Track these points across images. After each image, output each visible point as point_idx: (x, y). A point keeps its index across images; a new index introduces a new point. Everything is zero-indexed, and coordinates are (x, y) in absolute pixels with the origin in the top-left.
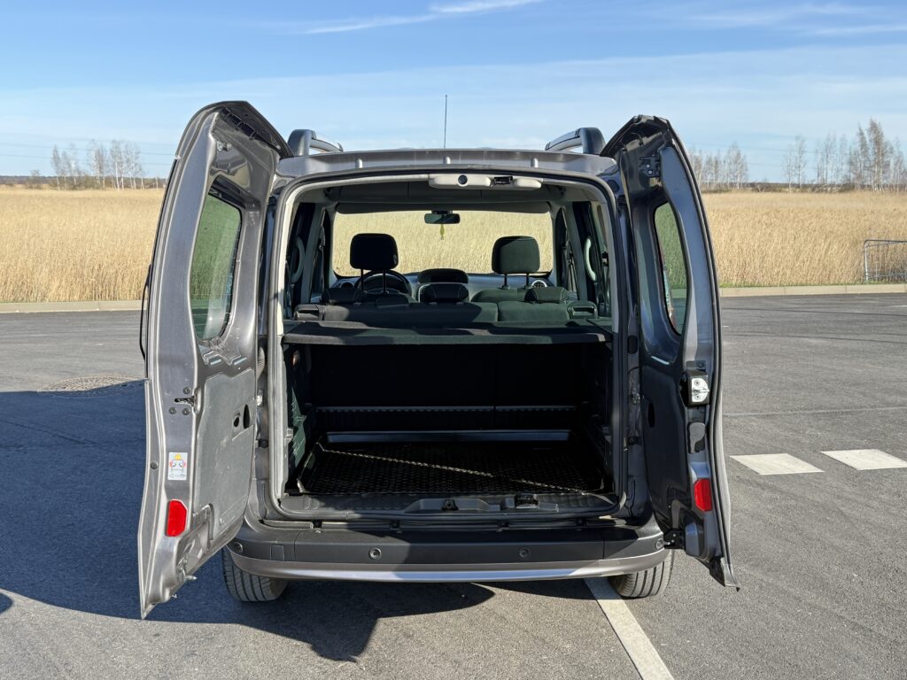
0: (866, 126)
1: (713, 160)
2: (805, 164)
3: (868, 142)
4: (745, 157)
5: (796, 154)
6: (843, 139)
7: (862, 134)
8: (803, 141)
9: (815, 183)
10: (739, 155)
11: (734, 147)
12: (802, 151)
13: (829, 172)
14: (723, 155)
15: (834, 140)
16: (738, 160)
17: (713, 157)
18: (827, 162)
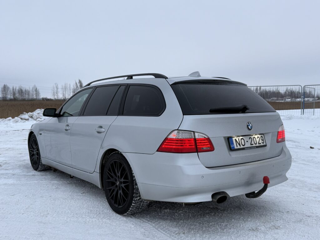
0: (77, 82)
1: (27, 90)
2: (59, 92)
3: (79, 86)
4: (39, 89)
5: (56, 89)
6: (70, 85)
7: (76, 83)
8: (57, 85)
9: (62, 98)
10: (36, 89)
11: (35, 86)
12: (57, 89)
13: (67, 95)
14: (31, 89)
15: (67, 85)
16: (36, 90)
17: (27, 89)
18: (66, 92)
